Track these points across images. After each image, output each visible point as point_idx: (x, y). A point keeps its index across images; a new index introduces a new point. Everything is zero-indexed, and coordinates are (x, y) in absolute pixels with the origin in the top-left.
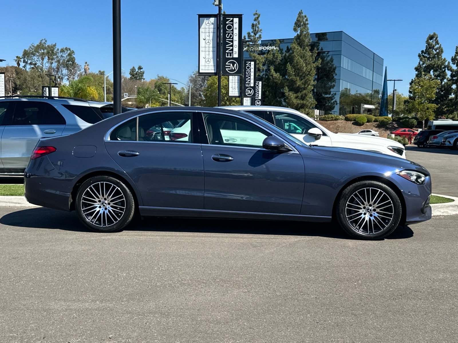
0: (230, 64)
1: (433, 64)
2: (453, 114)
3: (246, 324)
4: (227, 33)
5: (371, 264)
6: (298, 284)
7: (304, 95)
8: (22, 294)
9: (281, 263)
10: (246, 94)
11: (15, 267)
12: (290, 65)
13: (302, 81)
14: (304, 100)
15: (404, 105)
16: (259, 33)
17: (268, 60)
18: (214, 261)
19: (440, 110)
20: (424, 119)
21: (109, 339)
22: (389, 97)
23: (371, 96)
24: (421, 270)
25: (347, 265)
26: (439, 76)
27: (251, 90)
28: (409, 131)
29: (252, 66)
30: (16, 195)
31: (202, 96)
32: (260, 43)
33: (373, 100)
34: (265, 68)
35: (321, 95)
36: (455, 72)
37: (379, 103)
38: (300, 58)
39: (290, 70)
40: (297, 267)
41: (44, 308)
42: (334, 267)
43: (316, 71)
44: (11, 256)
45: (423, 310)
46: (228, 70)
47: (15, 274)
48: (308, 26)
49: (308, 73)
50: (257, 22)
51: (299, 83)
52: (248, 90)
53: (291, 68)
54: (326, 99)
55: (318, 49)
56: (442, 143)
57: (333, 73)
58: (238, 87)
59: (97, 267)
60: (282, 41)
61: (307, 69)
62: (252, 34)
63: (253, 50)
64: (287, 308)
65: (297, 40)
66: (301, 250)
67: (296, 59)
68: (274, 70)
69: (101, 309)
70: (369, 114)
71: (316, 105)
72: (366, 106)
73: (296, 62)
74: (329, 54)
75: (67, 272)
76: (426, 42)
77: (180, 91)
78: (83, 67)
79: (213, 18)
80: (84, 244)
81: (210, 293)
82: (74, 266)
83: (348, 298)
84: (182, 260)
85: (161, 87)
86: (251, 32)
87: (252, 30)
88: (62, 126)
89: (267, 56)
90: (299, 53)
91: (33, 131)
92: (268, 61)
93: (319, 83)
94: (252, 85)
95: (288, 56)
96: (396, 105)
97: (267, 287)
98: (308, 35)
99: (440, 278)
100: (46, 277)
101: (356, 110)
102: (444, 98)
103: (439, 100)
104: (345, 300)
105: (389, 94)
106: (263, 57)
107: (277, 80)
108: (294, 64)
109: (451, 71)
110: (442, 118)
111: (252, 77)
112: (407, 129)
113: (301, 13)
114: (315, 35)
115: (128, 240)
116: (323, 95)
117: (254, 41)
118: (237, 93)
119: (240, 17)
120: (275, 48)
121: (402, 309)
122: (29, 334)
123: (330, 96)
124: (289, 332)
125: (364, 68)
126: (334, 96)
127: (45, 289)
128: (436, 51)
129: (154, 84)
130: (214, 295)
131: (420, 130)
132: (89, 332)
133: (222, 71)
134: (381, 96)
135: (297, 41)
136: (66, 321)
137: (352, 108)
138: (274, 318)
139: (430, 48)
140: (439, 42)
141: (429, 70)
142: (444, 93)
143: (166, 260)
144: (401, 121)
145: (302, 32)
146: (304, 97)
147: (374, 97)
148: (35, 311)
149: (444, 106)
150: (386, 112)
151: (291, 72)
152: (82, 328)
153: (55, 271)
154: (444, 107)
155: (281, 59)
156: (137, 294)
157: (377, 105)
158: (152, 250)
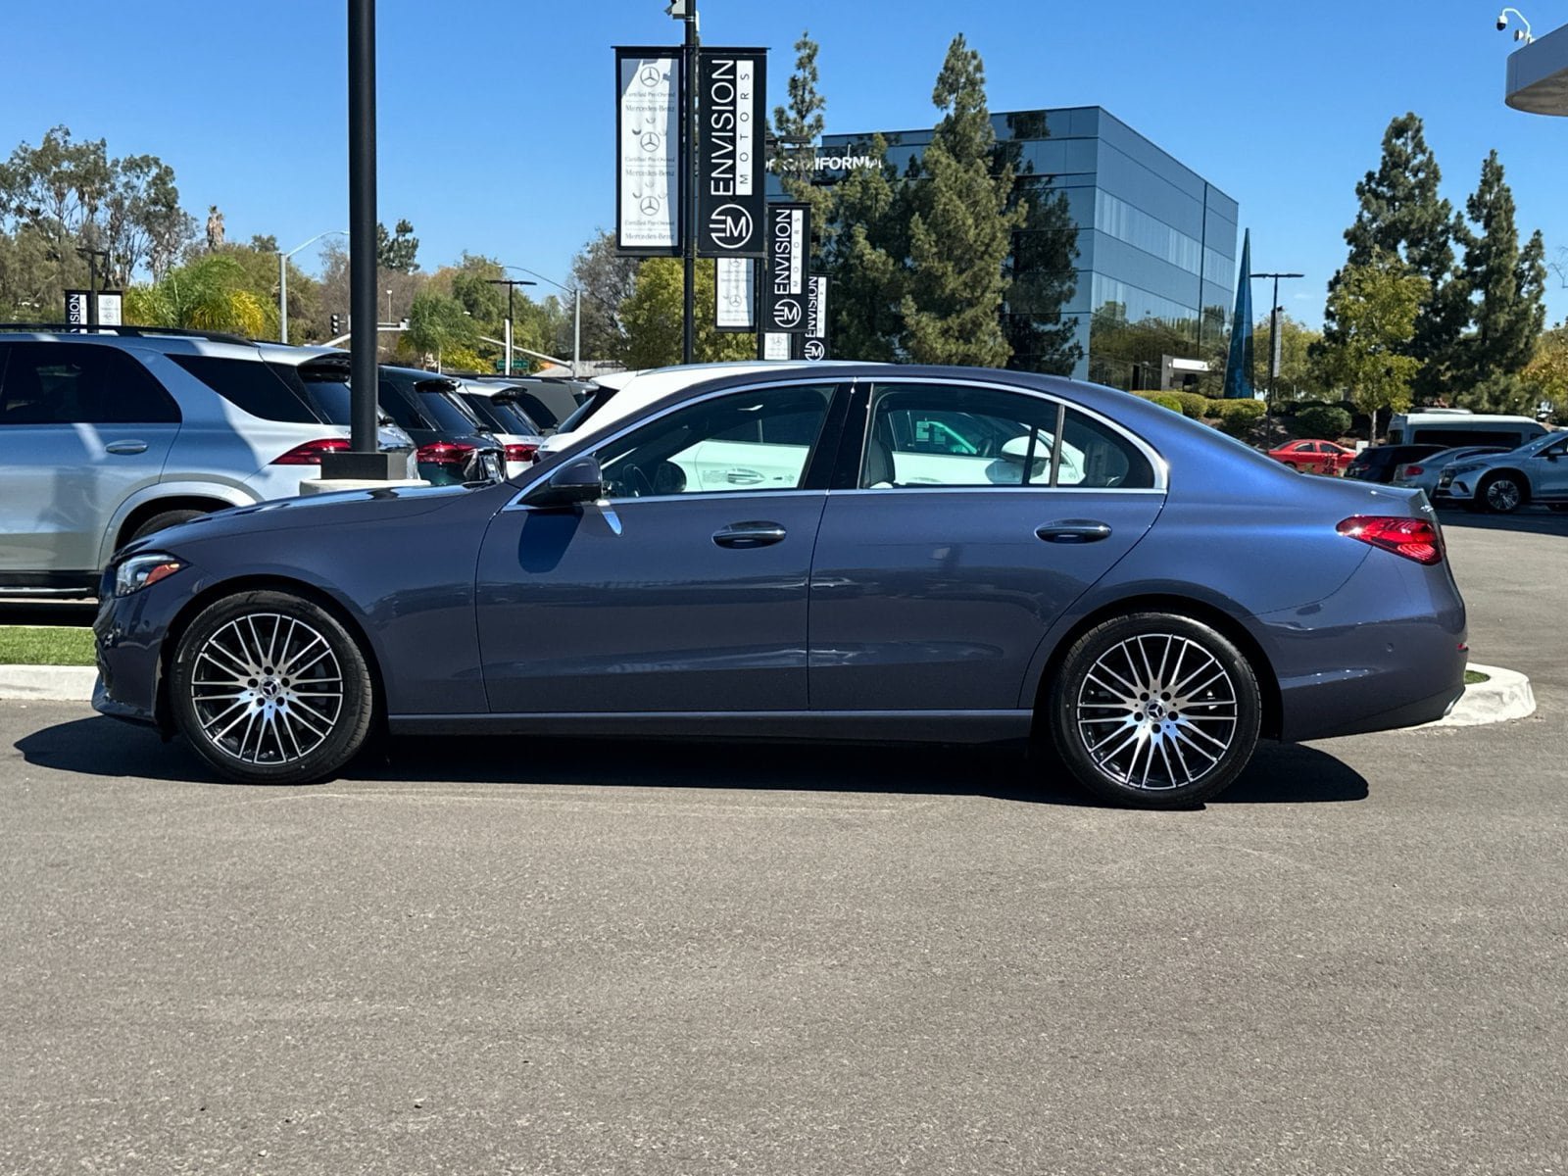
0: (723, 218)
1: (1407, 220)
2: (1471, 390)
3: (845, 1062)
4: (716, 111)
5: (1229, 879)
6: (1001, 942)
7: (969, 326)
8: (101, 977)
9: (937, 875)
10: (776, 319)
11: (64, 893)
12: (920, 221)
13: (964, 275)
14: (970, 342)
15: (1306, 361)
16: (815, 112)
17: (845, 204)
18: (719, 872)
19: (1429, 378)
20: (1375, 408)
21: (416, 1110)
22: (1255, 334)
23: (1197, 328)
24: (1394, 897)
25: (1154, 884)
26: (1425, 260)
27: (791, 307)
28: (1324, 448)
29: (797, 226)
30: (21, 662)
31: (620, 324)
32: (820, 145)
33: (1201, 344)
34: (836, 230)
35: (1027, 325)
36: (1481, 248)
37: (1221, 353)
38: (955, 197)
39: (922, 237)
40: (992, 890)
41: (184, 1020)
42: (1111, 889)
43: (1009, 243)
44: (43, 858)
45: (1405, 1018)
46: (718, 238)
47: (68, 913)
48: (984, 88)
49: (983, 248)
50: (807, 74)
51: (952, 283)
52: (781, 305)
53: (927, 230)
54: (1045, 338)
55: (1016, 169)
56: (1439, 488)
57: (1068, 248)
58: (747, 298)
59: (336, 891)
60: (893, 137)
61: (979, 234)
62: (792, 115)
63: (793, 168)
64: (973, 1015)
65: (947, 136)
66: (997, 837)
67: (943, 200)
68: (867, 238)
69: (372, 1021)
70: (1190, 391)
71: (1011, 358)
72: (1181, 364)
73: (944, 210)
74: (1052, 186)
75: (239, 909)
76: (1383, 144)
77: (542, 307)
78: (203, 224)
79: (668, 61)
80: (280, 822)
81: (718, 970)
82: (259, 888)
83: (1164, 984)
84: (611, 870)
85: (475, 295)
86: (786, 108)
87: (791, 101)
88: (169, 429)
89: (843, 189)
90: (953, 179)
91: (79, 443)
92: (846, 208)
93: (1019, 283)
94: (796, 289)
95: (916, 191)
96: (1281, 359)
97: (901, 951)
98: (983, 118)
99: (1454, 921)
100: (171, 922)
101: (1146, 376)
102: (1445, 337)
103: (1427, 344)
104: (1157, 988)
105: (1255, 323)
106: (829, 194)
107: (876, 274)
108: (935, 216)
109: (1467, 244)
110: (1436, 404)
111: (797, 263)
112: (1318, 443)
113: (959, 44)
114: (1006, 117)
115: (424, 805)
116: (1035, 325)
117: (800, 139)
118: (745, 316)
119: (758, 56)
120: (869, 164)
121: (1338, 1015)
122: (153, 1098)
123: (1060, 326)
124: (988, 1084)
125: (1173, 234)
126: (1071, 327)
127: (174, 960)
128: (1415, 175)
129: (450, 284)
130: (732, 975)
131: (1362, 445)
132: (345, 1090)
133: (696, 240)
134: (1231, 328)
135: (946, 141)
136: (265, 1059)
137: (1132, 369)
138: (933, 1045)
139: (1396, 165)
140: (1426, 144)
141: (1391, 241)
142: (1443, 319)
143: (561, 868)
144: (1297, 414)
145: (961, 107)
146: (973, 333)
147: (1205, 332)
148: (158, 1027)
149: (1442, 364)
150: (1246, 386)
151: (927, 246)
152: (321, 1078)
153: (200, 905)
154: (1442, 368)
155: (891, 199)
156: (480, 975)
157: (1217, 360)
158: (506, 839)
